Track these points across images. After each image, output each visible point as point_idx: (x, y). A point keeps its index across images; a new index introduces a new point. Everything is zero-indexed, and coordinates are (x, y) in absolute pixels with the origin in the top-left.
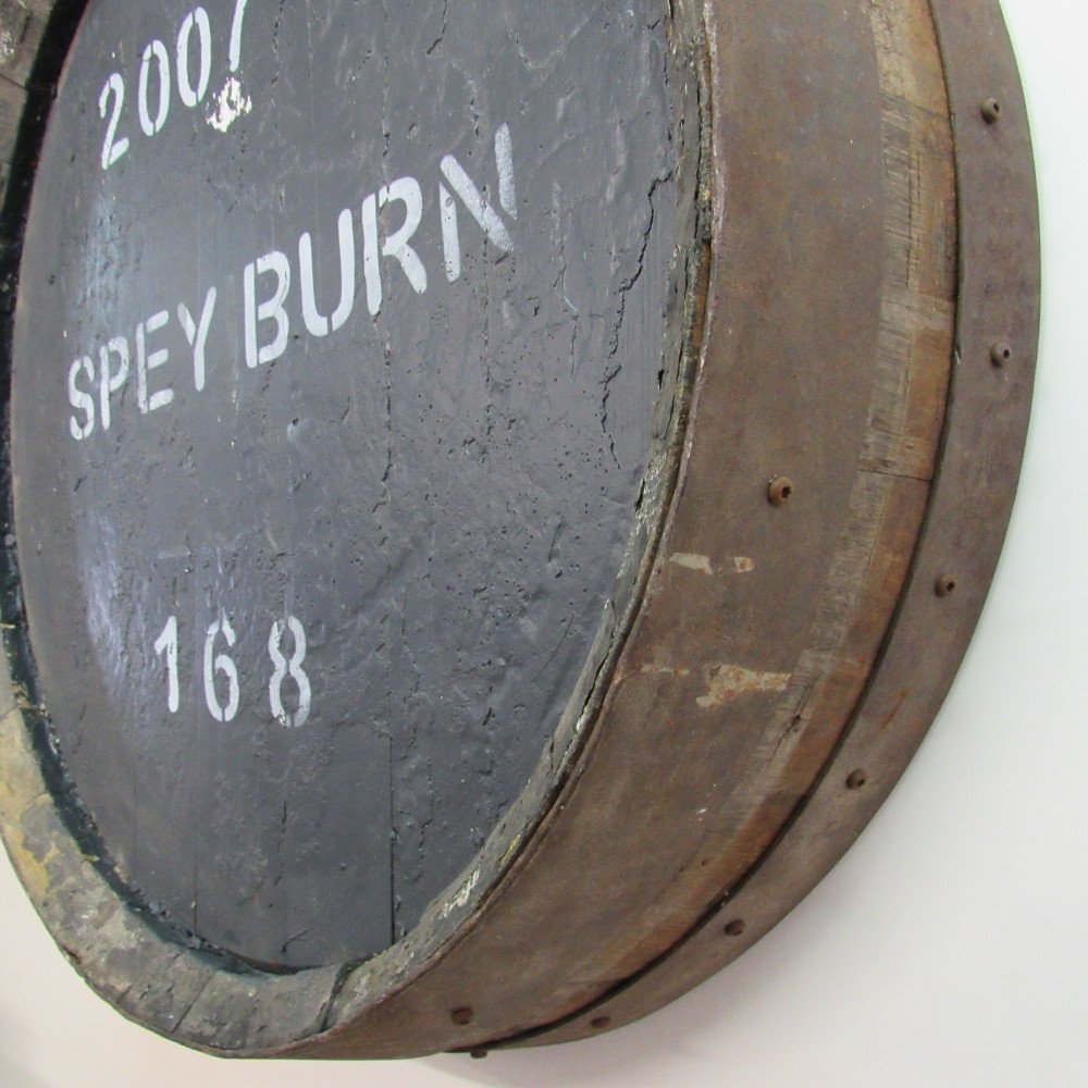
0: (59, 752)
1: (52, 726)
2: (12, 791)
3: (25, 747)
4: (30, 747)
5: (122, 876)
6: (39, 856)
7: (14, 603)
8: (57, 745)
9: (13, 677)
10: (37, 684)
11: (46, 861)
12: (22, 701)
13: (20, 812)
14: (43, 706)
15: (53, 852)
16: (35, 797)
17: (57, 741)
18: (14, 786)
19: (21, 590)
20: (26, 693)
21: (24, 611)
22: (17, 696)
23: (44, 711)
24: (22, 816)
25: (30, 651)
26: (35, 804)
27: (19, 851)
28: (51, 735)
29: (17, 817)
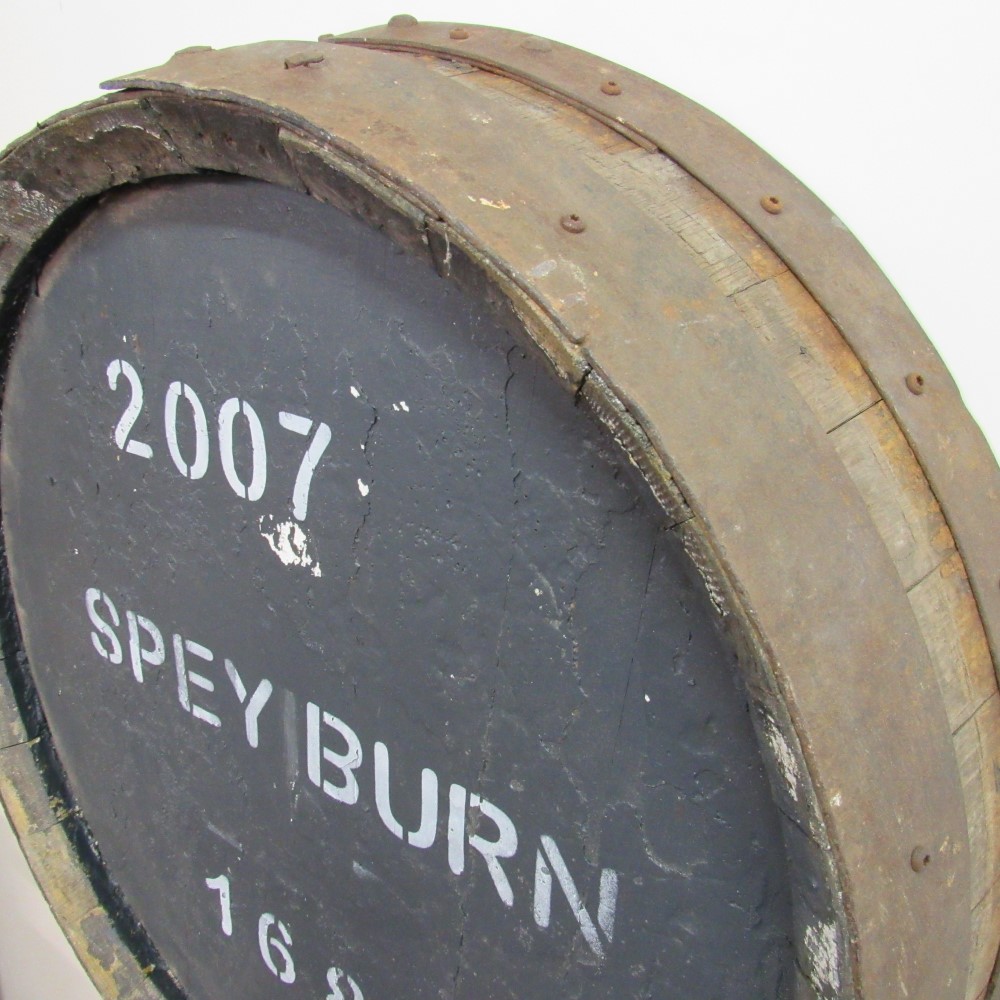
0: (100, 853)
1: (89, 827)
2: (69, 900)
3: (73, 861)
4: (77, 861)
5: (176, 981)
6: (106, 965)
7: (35, 716)
8: (97, 847)
9: (49, 794)
10: (68, 786)
11: (112, 970)
12: (62, 813)
13: (80, 920)
14: (77, 808)
15: (116, 964)
16: (90, 909)
17: (96, 843)
18: (70, 895)
19: (39, 701)
20: (61, 801)
21: (45, 720)
22: (55, 810)
23: (79, 812)
24: (81, 922)
25: (56, 755)
26: (92, 915)
27: (86, 955)
28: (90, 837)
29: (78, 923)
